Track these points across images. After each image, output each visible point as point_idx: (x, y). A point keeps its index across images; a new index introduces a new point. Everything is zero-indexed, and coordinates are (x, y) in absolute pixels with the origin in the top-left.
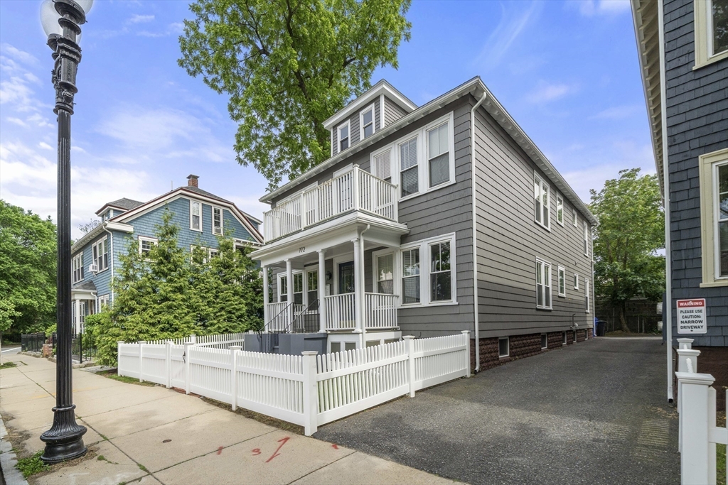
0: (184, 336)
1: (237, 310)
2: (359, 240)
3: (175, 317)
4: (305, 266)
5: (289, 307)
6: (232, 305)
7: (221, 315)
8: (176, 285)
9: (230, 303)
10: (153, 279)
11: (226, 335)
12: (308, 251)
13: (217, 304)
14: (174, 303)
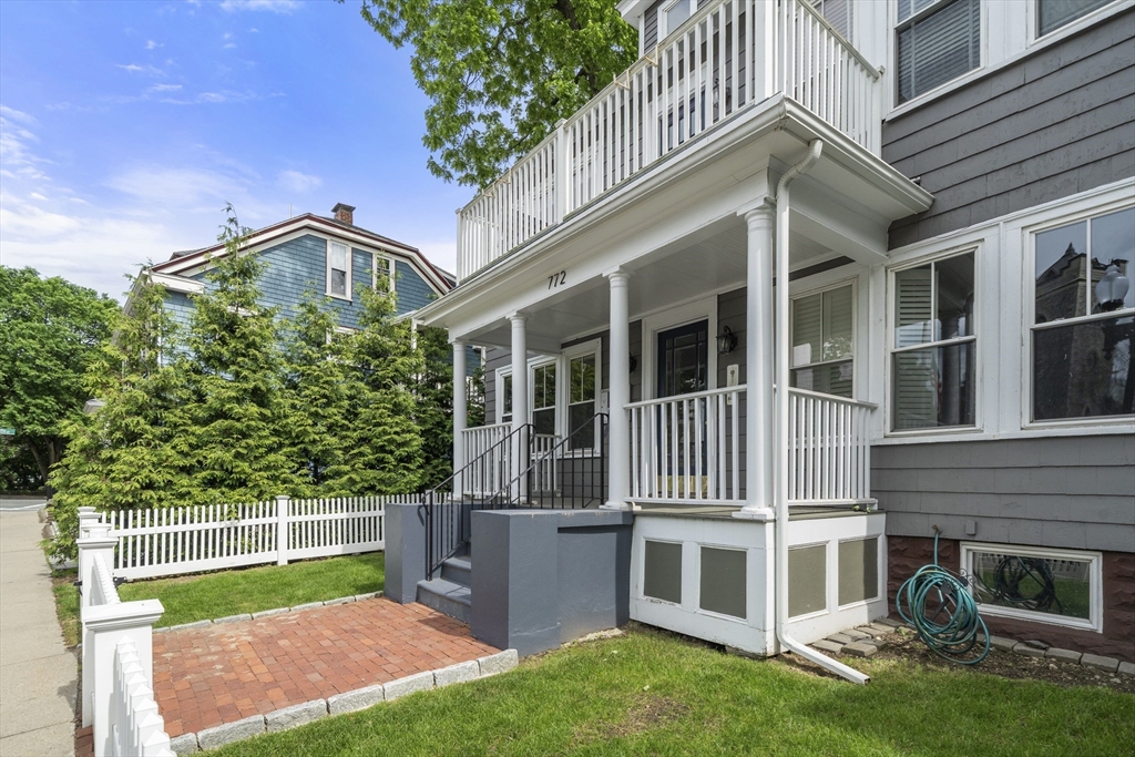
0: (259, 497)
1: (400, 445)
2: (771, 205)
3: (238, 456)
4: (564, 345)
5: (515, 437)
6: (385, 433)
7: (361, 454)
8: (246, 386)
9: (380, 429)
10: (197, 371)
11: (370, 497)
12: (574, 280)
13: (355, 430)
14: (238, 425)
